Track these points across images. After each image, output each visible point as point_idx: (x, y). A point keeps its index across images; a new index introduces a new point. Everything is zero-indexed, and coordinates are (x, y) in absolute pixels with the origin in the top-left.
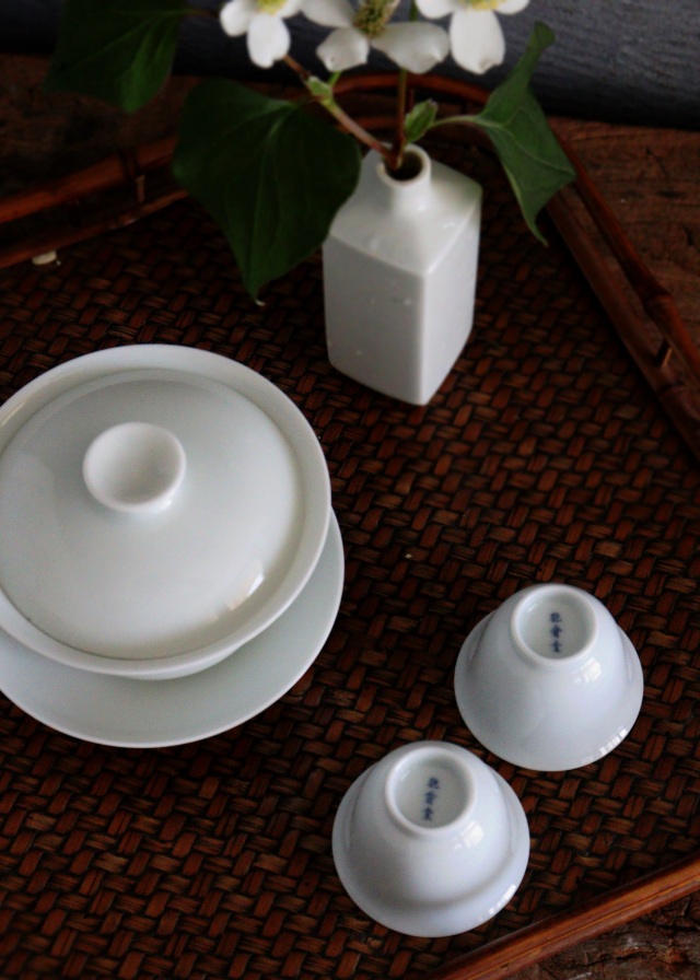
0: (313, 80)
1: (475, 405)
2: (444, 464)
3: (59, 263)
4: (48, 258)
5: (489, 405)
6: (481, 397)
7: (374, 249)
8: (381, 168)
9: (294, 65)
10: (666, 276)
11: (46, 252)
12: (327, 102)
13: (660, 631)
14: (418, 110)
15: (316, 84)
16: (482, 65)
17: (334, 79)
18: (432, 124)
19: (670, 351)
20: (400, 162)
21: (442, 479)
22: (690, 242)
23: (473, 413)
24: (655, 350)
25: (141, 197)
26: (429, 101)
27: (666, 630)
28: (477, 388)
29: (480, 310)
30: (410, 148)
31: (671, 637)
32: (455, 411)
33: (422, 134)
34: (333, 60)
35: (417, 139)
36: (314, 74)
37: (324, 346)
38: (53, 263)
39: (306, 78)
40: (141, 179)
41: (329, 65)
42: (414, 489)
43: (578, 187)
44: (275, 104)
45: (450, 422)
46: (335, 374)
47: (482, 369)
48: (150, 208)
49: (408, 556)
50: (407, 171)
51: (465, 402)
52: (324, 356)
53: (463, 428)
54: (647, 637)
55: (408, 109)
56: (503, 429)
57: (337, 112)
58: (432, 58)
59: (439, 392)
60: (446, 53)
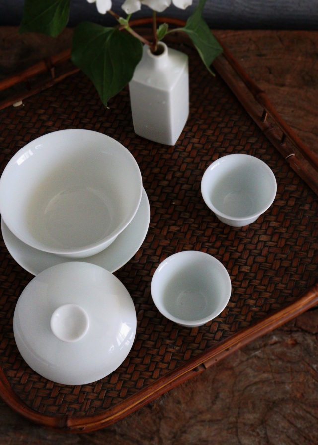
0: (121, 19)
1: (193, 143)
2: (184, 167)
3: (24, 105)
4: (19, 104)
5: (199, 143)
6: (196, 140)
7: (149, 83)
8: (149, 51)
9: (113, 13)
10: (262, 86)
11: (18, 101)
12: (127, 27)
13: (274, 221)
14: (161, 28)
15: (122, 20)
16: (185, 6)
17: (129, 18)
18: (167, 33)
19: (267, 114)
20: (156, 48)
21: (184, 173)
22: (270, 73)
23: (193, 146)
24: (261, 115)
25: (53, 76)
26: (165, 24)
27: (276, 220)
28: (194, 137)
29: (191, 107)
30: (159, 43)
31: (279, 223)
32: (186, 146)
33: (163, 37)
34: (128, 10)
35: (162, 38)
36: (121, 16)
37: (132, 126)
38: (22, 105)
39: (118, 18)
40: (53, 69)
41: (127, 12)
42: (173, 177)
43: (225, 55)
44: (107, 29)
45: (184, 151)
46: (138, 137)
47: (195, 129)
48: (57, 80)
49: (174, 203)
50: (159, 52)
51: (189, 143)
52: (133, 131)
53: (190, 152)
54: (269, 224)
55: (158, 28)
56: (205, 151)
57: (131, 31)
58: (165, 6)
59: (179, 140)
60: (170, 3)
